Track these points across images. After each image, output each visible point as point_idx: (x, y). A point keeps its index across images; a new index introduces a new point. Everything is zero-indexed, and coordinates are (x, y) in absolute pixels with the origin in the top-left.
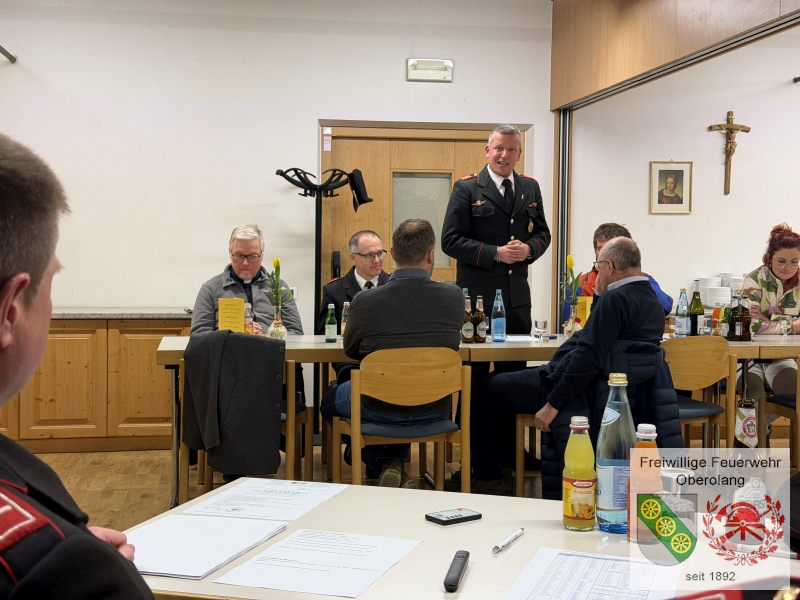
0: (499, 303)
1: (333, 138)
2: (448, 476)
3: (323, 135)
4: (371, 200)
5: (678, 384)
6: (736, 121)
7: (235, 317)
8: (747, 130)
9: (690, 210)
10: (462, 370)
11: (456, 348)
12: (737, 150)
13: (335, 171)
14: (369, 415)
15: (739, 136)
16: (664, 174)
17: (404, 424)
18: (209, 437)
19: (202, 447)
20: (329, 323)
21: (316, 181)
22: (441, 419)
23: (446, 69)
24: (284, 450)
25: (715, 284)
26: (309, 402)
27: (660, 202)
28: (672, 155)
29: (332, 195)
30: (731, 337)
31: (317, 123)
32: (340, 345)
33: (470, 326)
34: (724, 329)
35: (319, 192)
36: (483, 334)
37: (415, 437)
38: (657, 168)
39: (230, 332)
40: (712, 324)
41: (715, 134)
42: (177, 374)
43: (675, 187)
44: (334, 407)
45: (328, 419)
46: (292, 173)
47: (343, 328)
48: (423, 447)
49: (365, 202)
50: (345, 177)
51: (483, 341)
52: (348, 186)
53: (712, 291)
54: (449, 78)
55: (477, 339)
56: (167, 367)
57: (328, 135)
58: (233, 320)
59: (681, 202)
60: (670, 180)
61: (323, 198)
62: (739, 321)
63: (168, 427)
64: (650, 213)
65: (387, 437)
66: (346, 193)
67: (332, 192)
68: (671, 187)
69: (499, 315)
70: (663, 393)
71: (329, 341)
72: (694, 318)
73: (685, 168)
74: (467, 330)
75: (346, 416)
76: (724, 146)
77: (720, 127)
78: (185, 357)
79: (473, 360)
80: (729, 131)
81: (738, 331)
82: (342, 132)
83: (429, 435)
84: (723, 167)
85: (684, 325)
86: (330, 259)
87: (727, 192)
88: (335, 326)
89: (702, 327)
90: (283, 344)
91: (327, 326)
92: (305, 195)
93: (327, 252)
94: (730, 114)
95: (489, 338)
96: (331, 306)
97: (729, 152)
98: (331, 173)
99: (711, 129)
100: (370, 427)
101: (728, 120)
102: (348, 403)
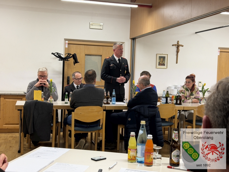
0: (114, 93)
1: (68, 44)
2: (99, 141)
3: (65, 43)
4: (79, 62)
5: (162, 117)
6: (180, 44)
7: (38, 96)
8: (182, 46)
9: (167, 67)
10: (103, 113)
11: (101, 106)
12: (180, 51)
13: (68, 54)
14: (77, 124)
15: (180, 48)
16: (160, 57)
17: (86, 127)
18: (30, 130)
19: (28, 133)
20: (66, 98)
21: (63, 56)
22: (97, 126)
23: (101, 26)
24: (52, 133)
25: (173, 88)
26: (60, 120)
27: (159, 65)
28: (162, 52)
29: (68, 61)
30: (176, 104)
31: (63, 40)
32: (69, 104)
33: (106, 99)
34: (175, 102)
35: (64, 60)
36: (109, 102)
37: (89, 131)
38: (158, 56)
39: (37, 100)
40: (171, 100)
41: (174, 47)
42: (21, 112)
43: (163, 61)
44: (67, 122)
45: (65, 125)
46: (56, 54)
47: (70, 99)
48: (92, 134)
49: (77, 63)
50: (71, 55)
51: (109, 104)
52: (72, 58)
53: (172, 90)
54: (102, 28)
55: (108, 103)
56: (18, 110)
57: (67, 43)
58: (38, 97)
59: (164, 65)
60: (162, 59)
61: (65, 61)
62: (179, 99)
63: (18, 126)
64: (156, 68)
65: (81, 131)
66: (72, 60)
67: (68, 60)
68: (162, 61)
69: (114, 97)
70: (158, 119)
71: (66, 103)
72: (167, 98)
73: (166, 56)
74: (105, 101)
75: (70, 125)
76: (176, 50)
77: (175, 45)
78: (23, 107)
79: (106, 109)
80: (178, 46)
81: (178, 102)
82: (71, 42)
83: (93, 131)
84: (176, 56)
85: (164, 100)
86: (66, 78)
87: (177, 63)
88: (68, 99)
89: (169, 101)
90: (53, 104)
91: (65, 99)
92: (60, 60)
93: (66, 76)
94: (178, 41)
95: (111, 103)
96: (67, 93)
97: (178, 52)
98: (67, 54)
99: (173, 45)
100: (77, 128)
101: (178, 43)
102: (71, 121)
